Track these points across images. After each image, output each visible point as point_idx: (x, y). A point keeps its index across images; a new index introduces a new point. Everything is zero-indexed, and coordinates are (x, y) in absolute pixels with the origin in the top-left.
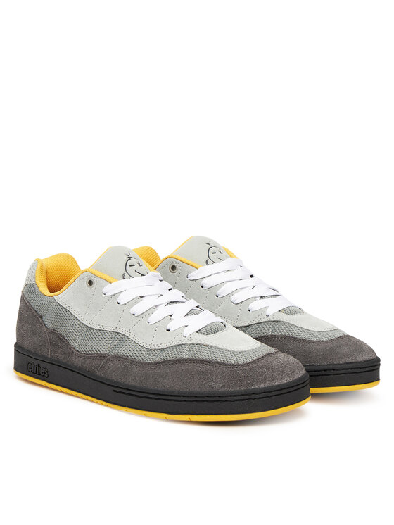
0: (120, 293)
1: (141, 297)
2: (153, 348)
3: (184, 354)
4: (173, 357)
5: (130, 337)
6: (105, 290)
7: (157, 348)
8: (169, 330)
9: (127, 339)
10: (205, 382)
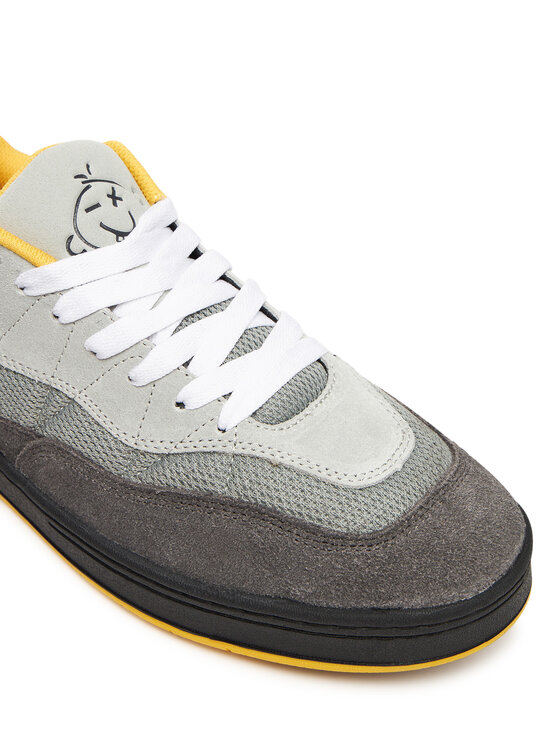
0: (61, 292)
1: (112, 308)
2: (142, 448)
3: (216, 482)
4: (190, 486)
5: (85, 407)
6: (20, 280)
7: (151, 449)
8: (180, 405)
9: (77, 409)
10: (268, 573)
